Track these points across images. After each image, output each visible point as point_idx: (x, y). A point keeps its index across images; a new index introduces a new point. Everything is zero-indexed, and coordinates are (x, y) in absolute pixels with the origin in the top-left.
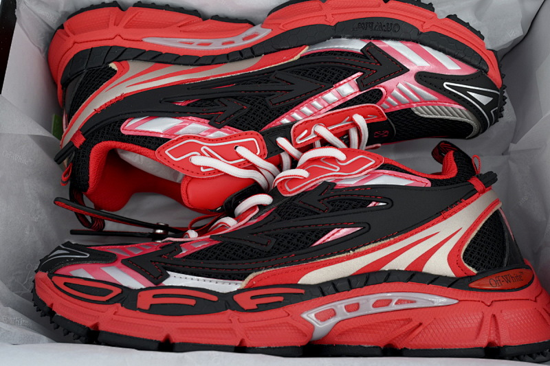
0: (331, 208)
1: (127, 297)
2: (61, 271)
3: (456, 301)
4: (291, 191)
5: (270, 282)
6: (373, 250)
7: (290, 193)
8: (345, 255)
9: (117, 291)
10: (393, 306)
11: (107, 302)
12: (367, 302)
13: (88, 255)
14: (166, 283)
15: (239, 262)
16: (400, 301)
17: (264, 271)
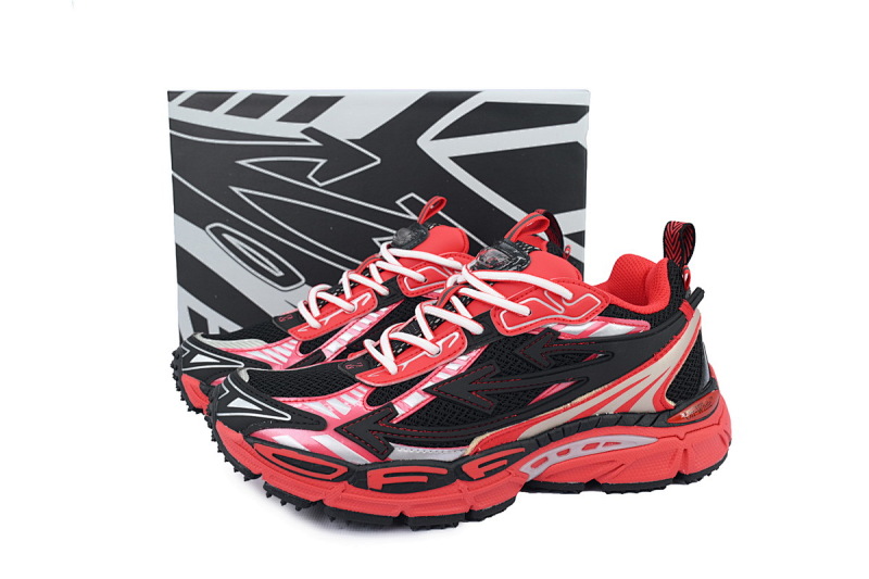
0: (554, 363)
2: (261, 435)
3: (654, 440)
4: (508, 329)
5: (493, 445)
6: (588, 399)
7: (507, 331)
8: (562, 408)
9: (342, 470)
10: (600, 449)
11: (335, 481)
12: (577, 447)
13: (289, 418)
14: (392, 457)
15: (462, 426)
16: (607, 444)
17: (488, 434)
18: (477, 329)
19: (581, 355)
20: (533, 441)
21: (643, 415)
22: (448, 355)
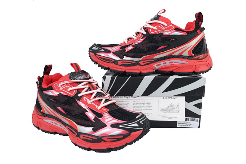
0: (162, 41)
1: (115, 62)
2: (97, 54)
3: (187, 62)
5: (147, 58)
6: (171, 51)
8: (164, 52)
9: (113, 60)
10: (174, 63)
11: (111, 63)
12: (168, 62)
13: (103, 50)
14: (124, 59)
15: (140, 54)
16: (175, 62)
17: (146, 56)
18: (145, 33)
19: (168, 39)
20: (157, 59)
21: (185, 56)
22: (138, 39)
